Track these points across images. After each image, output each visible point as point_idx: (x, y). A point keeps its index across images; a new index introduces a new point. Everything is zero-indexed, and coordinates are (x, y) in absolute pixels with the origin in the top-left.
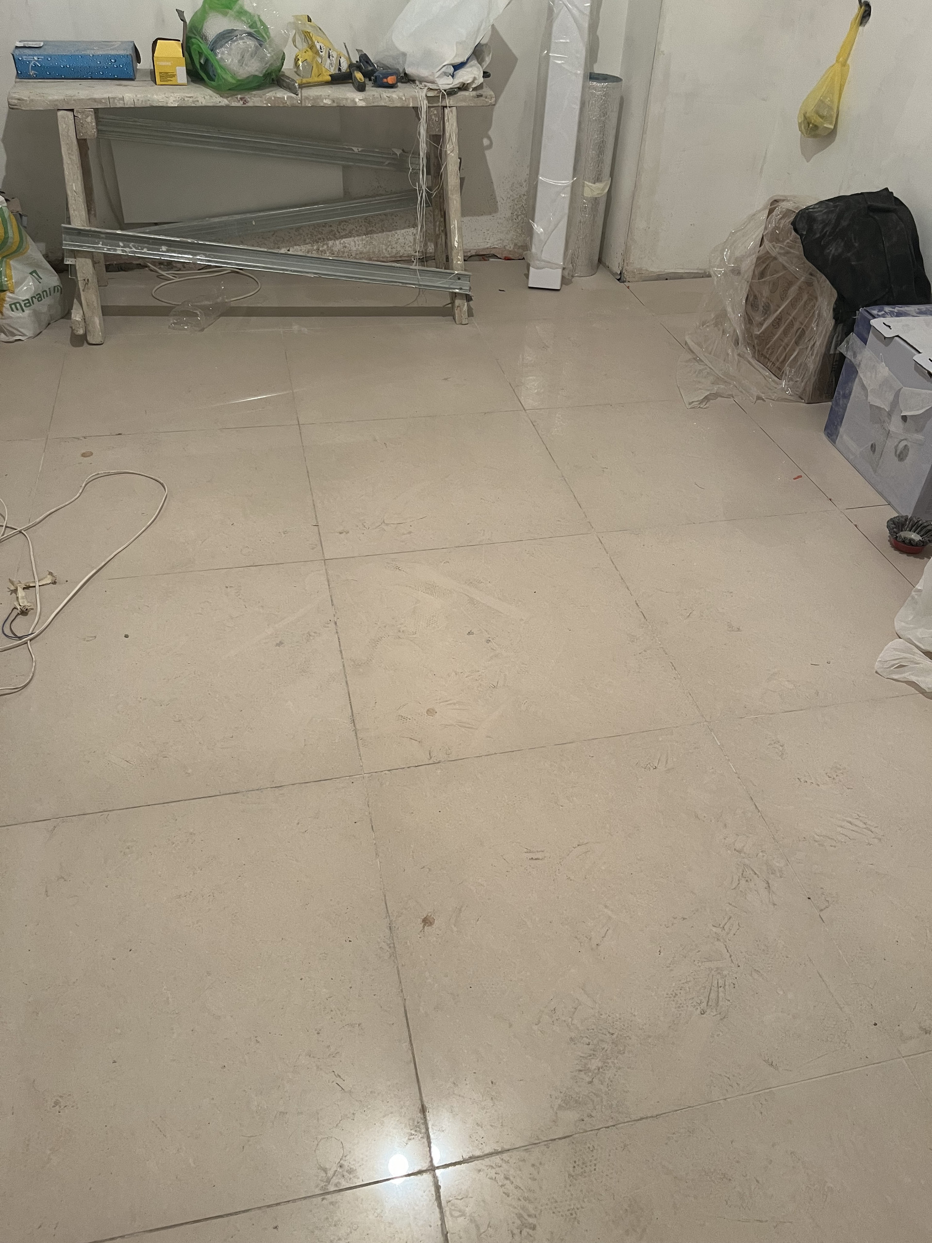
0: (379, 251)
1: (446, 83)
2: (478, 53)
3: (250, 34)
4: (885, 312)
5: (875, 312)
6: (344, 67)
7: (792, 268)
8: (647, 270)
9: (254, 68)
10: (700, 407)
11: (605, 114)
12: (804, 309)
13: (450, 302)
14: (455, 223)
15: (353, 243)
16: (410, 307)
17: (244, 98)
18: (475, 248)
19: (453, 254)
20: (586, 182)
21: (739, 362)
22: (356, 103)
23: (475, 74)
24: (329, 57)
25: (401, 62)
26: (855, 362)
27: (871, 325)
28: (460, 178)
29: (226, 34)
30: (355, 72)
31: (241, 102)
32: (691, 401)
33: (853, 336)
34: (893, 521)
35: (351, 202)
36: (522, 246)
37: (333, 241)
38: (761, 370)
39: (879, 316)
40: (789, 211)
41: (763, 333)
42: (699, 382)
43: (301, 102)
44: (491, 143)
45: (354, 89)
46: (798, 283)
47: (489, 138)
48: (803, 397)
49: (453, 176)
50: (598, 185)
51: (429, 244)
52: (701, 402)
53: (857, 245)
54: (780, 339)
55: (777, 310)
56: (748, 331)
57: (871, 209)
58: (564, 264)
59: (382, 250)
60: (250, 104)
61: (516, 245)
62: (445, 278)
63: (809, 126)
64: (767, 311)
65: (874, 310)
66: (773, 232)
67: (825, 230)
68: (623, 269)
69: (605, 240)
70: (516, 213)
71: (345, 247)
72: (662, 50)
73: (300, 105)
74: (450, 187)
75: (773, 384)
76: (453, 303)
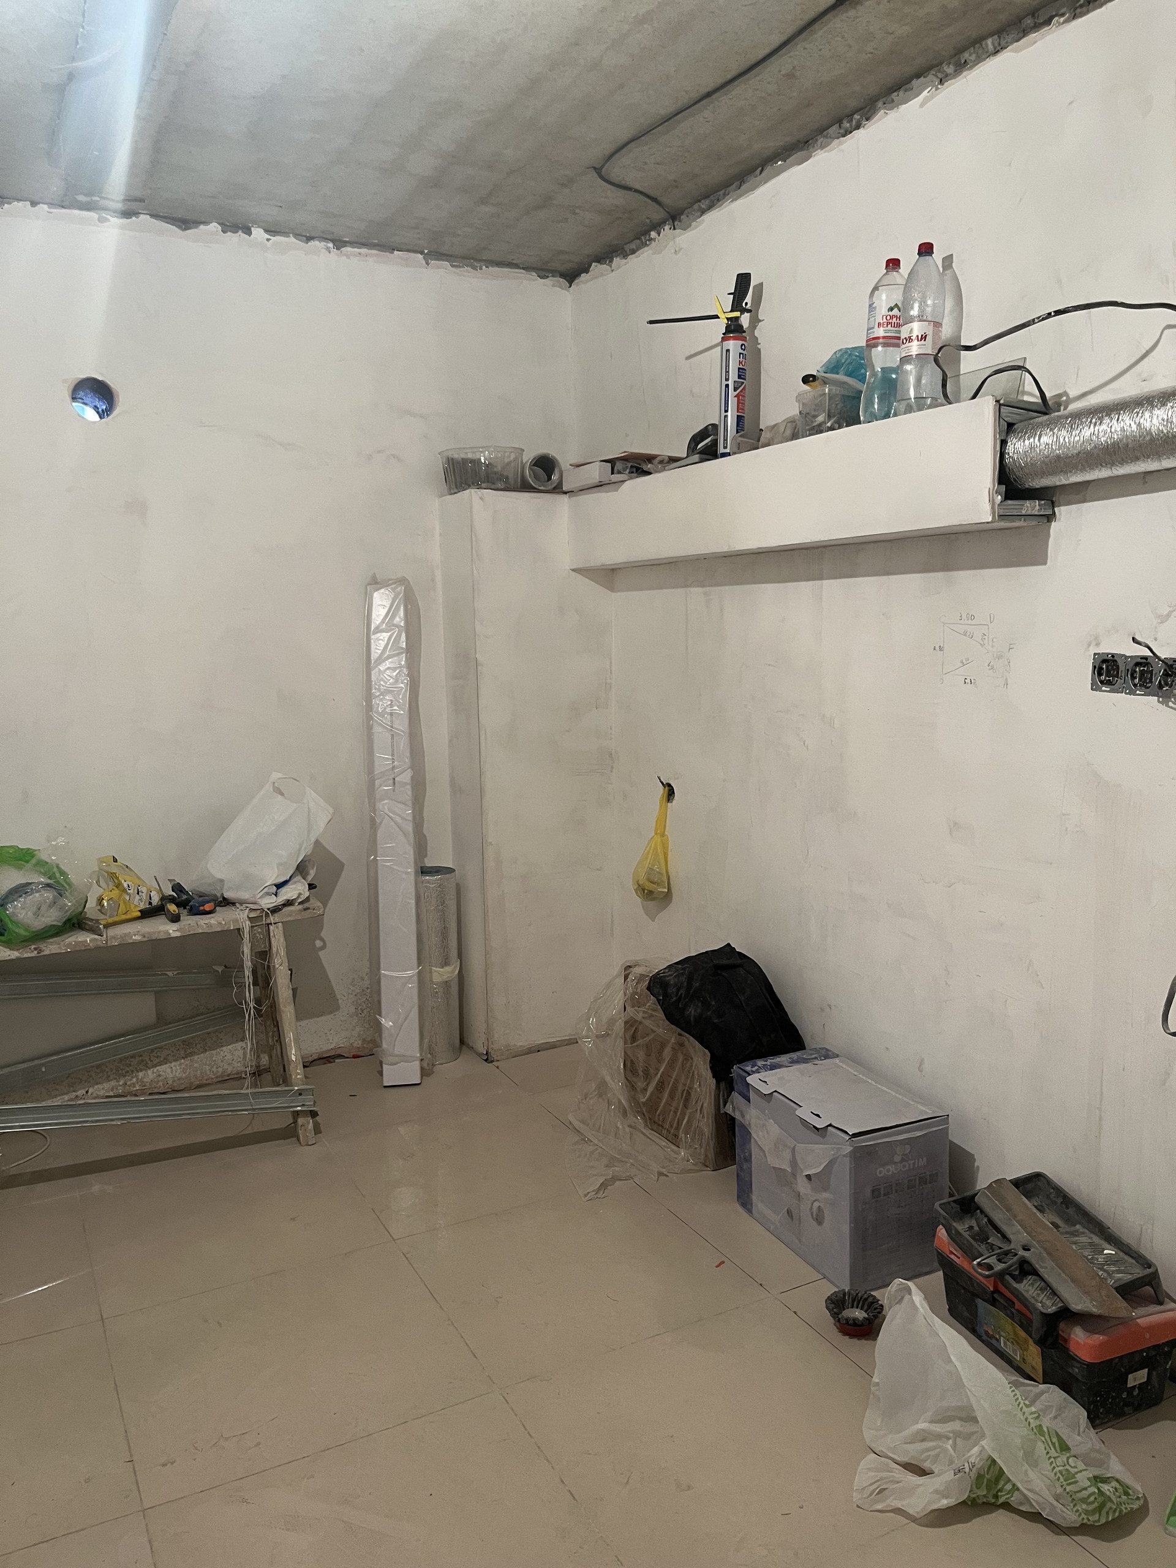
0: (201, 1073)
1: (269, 902)
2: (301, 869)
3: (48, 885)
4: (759, 1067)
5: (748, 1069)
6: (156, 900)
7: (660, 1031)
8: (515, 1045)
9: (52, 917)
10: (597, 1198)
11: (443, 903)
12: (683, 1070)
13: (292, 1122)
14: (290, 1036)
15: (169, 1070)
16: (243, 1135)
17: (38, 947)
18: (317, 1051)
19: (291, 1069)
20: (433, 968)
21: (631, 1134)
22: (169, 934)
23: (299, 890)
24: (138, 893)
25: (219, 888)
26: (746, 1123)
27: (749, 1084)
28: (292, 989)
29: (18, 888)
30: (168, 905)
31: (36, 952)
32: (586, 1192)
33: (735, 1094)
34: (831, 1300)
35: (167, 1027)
36: (371, 1040)
37: (144, 1072)
38: (658, 1141)
39: (754, 1072)
40: (642, 977)
41: (649, 1099)
42: (593, 1167)
43: (107, 942)
44: (325, 943)
45: (167, 920)
46: (670, 1045)
47: (322, 939)
48: (707, 1164)
49: (284, 989)
50: (448, 969)
51: (262, 1055)
52: (598, 1191)
53: (713, 1003)
54: (668, 1104)
55: (657, 1074)
56: (633, 1099)
57: (718, 967)
58: (421, 1055)
59: (206, 1071)
60: (47, 952)
61: (364, 1040)
62: (283, 1097)
63: (644, 892)
64: (647, 1076)
65: (747, 1066)
66: (632, 998)
67: (680, 994)
68: (488, 1048)
69: (465, 1019)
70: (360, 1007)
71: (160, 1076)
72: (490, 840)
73: (105, 945)
74: (281, 1000)
75: (672, 1154)
76: (295, 1122)
